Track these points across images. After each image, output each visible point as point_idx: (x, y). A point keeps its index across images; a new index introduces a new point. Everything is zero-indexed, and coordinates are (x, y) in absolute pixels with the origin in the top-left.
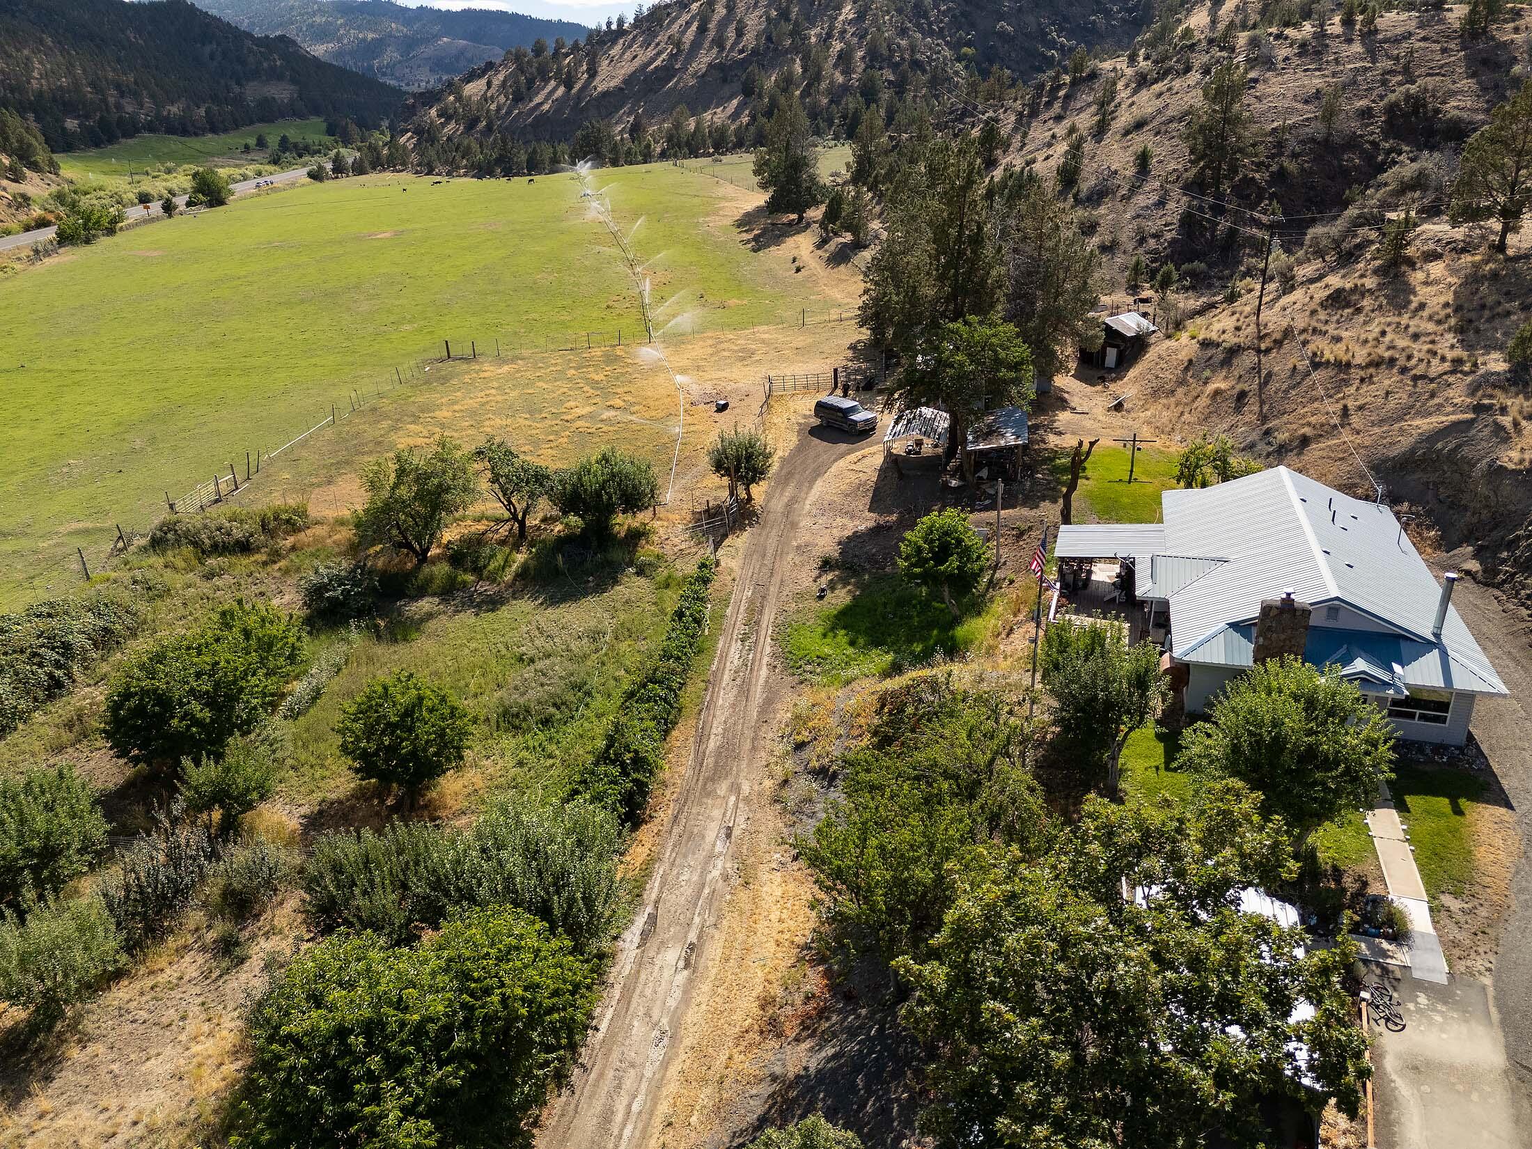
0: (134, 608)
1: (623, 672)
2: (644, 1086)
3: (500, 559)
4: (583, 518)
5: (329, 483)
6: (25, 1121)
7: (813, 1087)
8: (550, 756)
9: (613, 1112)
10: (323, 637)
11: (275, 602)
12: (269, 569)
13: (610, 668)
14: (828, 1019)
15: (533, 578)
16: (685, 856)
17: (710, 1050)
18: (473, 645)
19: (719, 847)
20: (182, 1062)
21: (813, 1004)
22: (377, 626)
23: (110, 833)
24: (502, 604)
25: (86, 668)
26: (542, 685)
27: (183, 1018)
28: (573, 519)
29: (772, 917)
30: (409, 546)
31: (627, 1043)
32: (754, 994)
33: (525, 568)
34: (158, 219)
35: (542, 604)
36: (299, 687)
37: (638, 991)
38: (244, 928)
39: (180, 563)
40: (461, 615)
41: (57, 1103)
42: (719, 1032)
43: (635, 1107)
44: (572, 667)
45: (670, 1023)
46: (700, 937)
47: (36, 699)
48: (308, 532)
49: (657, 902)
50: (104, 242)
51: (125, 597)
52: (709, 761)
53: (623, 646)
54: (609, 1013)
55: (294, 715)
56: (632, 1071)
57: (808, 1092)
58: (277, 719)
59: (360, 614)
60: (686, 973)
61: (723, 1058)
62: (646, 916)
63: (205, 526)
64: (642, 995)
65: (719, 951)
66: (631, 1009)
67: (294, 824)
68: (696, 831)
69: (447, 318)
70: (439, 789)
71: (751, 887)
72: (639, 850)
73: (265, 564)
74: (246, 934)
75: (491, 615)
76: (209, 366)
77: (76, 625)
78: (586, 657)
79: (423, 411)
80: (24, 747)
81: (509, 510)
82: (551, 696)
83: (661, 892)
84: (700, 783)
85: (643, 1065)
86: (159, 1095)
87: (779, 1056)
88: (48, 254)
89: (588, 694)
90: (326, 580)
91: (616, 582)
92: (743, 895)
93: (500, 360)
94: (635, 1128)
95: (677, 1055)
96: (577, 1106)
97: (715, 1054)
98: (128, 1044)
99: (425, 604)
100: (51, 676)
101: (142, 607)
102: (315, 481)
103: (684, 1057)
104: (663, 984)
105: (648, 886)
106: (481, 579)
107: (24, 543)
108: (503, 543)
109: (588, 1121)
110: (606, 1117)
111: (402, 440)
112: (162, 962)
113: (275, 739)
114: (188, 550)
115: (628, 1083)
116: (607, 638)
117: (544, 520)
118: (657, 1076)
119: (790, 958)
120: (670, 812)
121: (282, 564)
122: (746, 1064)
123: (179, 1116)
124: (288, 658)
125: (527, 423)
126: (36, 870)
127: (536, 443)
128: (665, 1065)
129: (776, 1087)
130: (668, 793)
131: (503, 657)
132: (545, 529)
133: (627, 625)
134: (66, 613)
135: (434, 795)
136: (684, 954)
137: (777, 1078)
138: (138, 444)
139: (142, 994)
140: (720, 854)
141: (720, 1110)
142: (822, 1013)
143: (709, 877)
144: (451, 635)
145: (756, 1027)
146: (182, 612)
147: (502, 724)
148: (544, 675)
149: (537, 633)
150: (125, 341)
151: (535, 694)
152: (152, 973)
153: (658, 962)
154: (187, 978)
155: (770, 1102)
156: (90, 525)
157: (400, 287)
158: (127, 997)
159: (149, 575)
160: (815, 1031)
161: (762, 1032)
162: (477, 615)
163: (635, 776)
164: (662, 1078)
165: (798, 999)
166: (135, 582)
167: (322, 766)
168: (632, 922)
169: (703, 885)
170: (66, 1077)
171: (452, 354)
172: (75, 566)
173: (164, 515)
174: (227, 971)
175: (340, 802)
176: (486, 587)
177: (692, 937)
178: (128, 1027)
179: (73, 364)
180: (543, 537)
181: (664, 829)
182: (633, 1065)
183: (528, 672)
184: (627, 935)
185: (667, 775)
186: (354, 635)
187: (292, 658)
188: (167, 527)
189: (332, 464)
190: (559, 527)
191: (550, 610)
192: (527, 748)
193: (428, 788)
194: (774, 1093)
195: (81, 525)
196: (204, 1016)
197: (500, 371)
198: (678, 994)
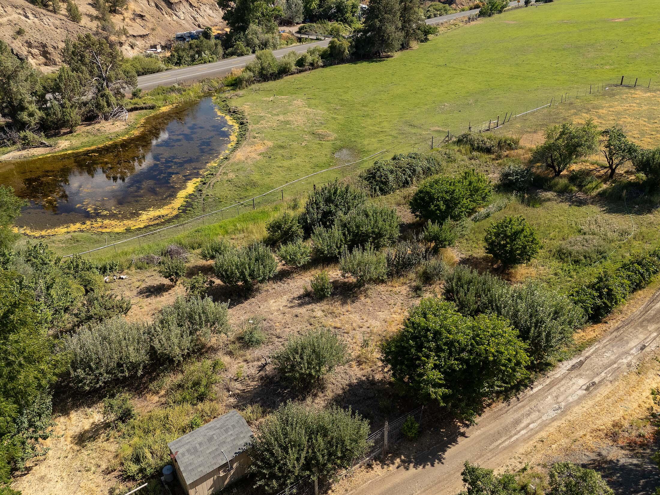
0: (441, 163)
1: (628, 254)
2: (539, 421)
3: (594, 184)
4: (647, 176)
5: (535, 132)
6: (343, 310)
7: (617, 469)
8: (571, 277)
9: (521, 422)
10: (501, 194)
11: (490, 176)
12: (494, 162)
13: (623, 251)
14: (644, 449)
15: (606, 198)
16: (613, 346)
17: (577, 427)
18: (562, 218)
19: (633, 351)
20: (388, 317)
21: (641, 439)
22: (524, 197)
23: (399, 237)
24: (585, 204)
25: (418, 180)
26: (583, 245)
27: (395, 305)
28: (642, 176)
29: (644, 394)
30: (554, 167)
31: (541, 402)
32: (613, 418)
33: (605, 192)
34: (521, 7)
35: (604, 211)
36: (483, 211)
37: (557, 386)
38: (425, 286)
39: (463, 151)
40: (563, 204)
41: (353, 310)
42: (586, 423)
43: (531, 426)
44: (602, 242)
45: (565, 406)
46: (600, 382)
47: (399, 186)
48: (516, 151)
49: (587, 358)
50: (496, 16)
51: (440, 158)
52: (652, 312)
53: (636, 243)
54: (540, 387)
55: (475, 220)
56: (537, 413)
57: (613, 469)
58: (469, 219)
59: (519, 190)
60: (584, 392)
61: (581, 433)
62: (579, 360)
63: (478, 139)
64: (559, 388)
65: (606, 393)
66: (551, 391)
67: (457, 259)
68: (625, 338)
69: (630, 65)
70: (516, 270)
71: (641, 376)
72: (591, 333)
73: (493, 159)
74: (425, 288)
75: (577, 208)
76: (511, 74)
77: (420, 164)
78: (613, 241)
79: (593, 108)
80: (389, 200)
81: (609, 163)
82: (585, 252)
83: (592, 354)
84: (640, 320)
85: (544, 414)
86: (378, 324)
87: (608, 448)
88: (473, 20)
89: (605, 258)
90: (511, 172)
91: (650, 212)
92: (634, 377)
93: (648, 89)
94: (527, 433)
95: (561, 419)
96: (508, 411)
97: (578, 430)
98: (377, 304)
99: (549, 194)
100: (406, 179)
101: (444, 164)
102: (529, 130)
103: (564, 422)
104: (571, 390)
105: (587, 349)
106: (580, 191)
107: (419, 131)
108: (599, 177)
109: (509, 418)
110: (517, 422)
111: (576, 120)
112: (396, 285)
113: (465, 227)
114: (468, 147)
115: (534, 416)
116: (629, 237)
117: (627, 172)
118: (547, 421)
119: (642, 415)
120: (616, 325)
121: (500, 161)
122: (590, 441)
123: (380, 332)
124: (483, 198)
125: (644, 123)
126: (374, 239)
127: (643, 134)
128: (554, 420)
129: (598, 458)
130: (621, 316)
131: (572, 227)
132: (625, 177)
133: (645, 235)
134: (419, 159)
135: (513, 271)
136: (588, 384)
137: (602, 455)
138: (471, 101)
139: (387, 291)
140: (633, 354)
141: (568, 451)
142: (642, 445)
143: (621, 361)
144: (553, 211)
145: (605, 431)
146: (456, 169)
147: (556, 255)
148: (587, 241)
149: (594, 223)
150: (484, 59)
151: (578, 248)
152: (392, 286)
153: (574, 380)
154: (401, 293)
155: (592, 462)
156: (441, 129)
157: (614, 47)
158: (382, 290)
159: (451, 152)
160: (634, 450)
161: (606, 435)
162: (570, 206)
163: (606, 301)
164: (549, 424)
165: (634, 433)
166: (445, 154)
167: (477, 243)
168: (571, 359)
169: (615, 363)
170: (357, 304)
171: (623, 83)
172: (430, 143)
173: (466, 131)
174: (414, 297)
175: (477, 258)
176: (581, 195)
177: (596, 380)
178: (379, 299)
179: (463, 66)
180: (622, 179)
181: (609, 330)
182: (539, 411)
183: (580, 238)
184: (565, 363)
185: (625, 308)
186: (513, 198)
187: (484, 199)
188: (465, 136)
189: (540, 125)
190: (633, 177)
191: (606, 215)
192: (562, 269)
193: (512, 267)
194: (596, 460)
195: (438, 129)
196: (400, 307)
197: (644, 95)
198: (575, 398)
